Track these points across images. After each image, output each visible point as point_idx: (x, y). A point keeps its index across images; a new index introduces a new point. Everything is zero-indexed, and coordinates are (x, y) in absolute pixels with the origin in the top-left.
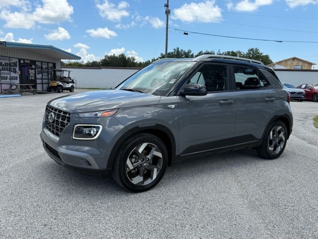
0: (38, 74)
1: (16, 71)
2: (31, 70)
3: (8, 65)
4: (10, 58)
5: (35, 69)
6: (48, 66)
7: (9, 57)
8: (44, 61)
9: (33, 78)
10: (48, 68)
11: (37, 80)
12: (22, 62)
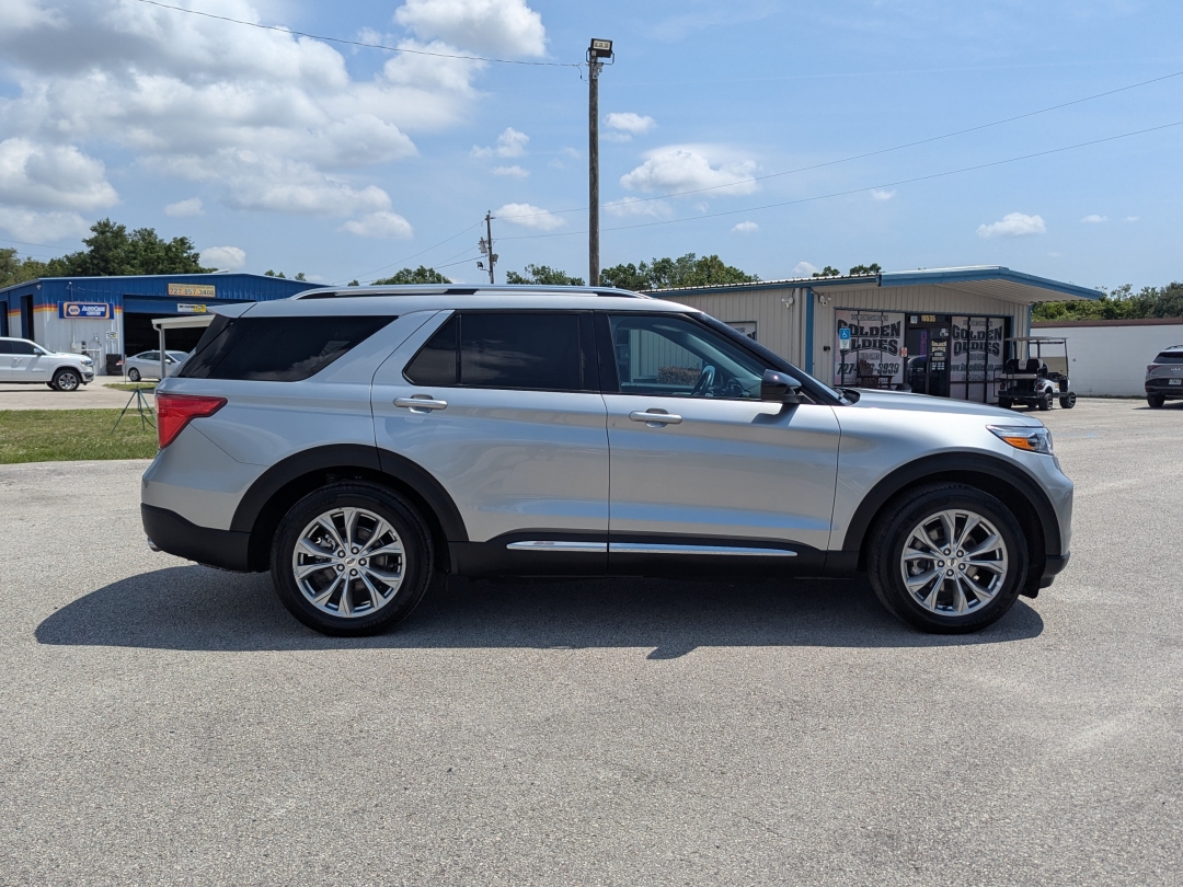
0: (956, 353)
1: (896, 348)
2: (936, 344)
3: (877, 334)
4: (885, 314)
5: (948, 340)
6: (987, 328)
7: (882, 312)
8: (977, 313)
9: (941, 367)
10: (986, 335)
11: (952, 372)
12: (914, 320)
